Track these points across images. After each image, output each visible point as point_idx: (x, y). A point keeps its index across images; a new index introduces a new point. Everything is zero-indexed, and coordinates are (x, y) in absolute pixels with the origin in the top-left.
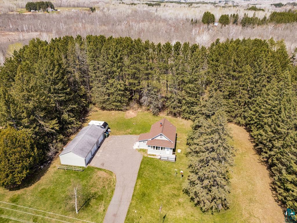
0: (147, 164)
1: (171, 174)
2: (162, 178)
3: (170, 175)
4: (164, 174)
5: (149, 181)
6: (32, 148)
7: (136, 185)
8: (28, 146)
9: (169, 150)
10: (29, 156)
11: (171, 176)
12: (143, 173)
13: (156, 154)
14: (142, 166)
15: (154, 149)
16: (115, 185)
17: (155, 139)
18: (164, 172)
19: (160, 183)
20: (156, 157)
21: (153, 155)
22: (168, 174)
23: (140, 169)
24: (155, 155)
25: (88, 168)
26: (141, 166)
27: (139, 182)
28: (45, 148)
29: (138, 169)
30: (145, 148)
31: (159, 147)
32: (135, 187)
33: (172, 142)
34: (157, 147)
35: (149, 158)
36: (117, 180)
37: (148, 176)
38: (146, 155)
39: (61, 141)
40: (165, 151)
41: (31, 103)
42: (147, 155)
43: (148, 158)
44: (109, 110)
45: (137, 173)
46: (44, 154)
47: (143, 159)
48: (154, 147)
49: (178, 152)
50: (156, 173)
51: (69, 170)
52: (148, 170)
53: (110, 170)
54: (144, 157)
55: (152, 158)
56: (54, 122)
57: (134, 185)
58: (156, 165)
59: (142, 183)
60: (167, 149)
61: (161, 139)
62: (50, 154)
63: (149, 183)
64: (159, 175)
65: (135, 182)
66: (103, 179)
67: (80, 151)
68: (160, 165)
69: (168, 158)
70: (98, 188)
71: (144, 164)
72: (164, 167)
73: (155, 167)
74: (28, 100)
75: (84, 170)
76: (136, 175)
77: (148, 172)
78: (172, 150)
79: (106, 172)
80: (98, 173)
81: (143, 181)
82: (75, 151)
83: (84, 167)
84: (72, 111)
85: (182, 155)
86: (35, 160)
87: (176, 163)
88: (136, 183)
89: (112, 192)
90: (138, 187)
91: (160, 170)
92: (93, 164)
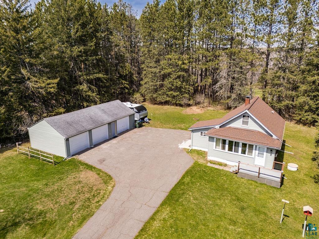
0: (201, 177)
1: (265, 214)
2: (234, 219)
3: (262, 216)
4: (242, 209)
5: (194, 216)
7: (152, 218)
9: (265, 153)
11: (265, 220)
12: (183, 193)
13: (228, 163)
14: (187, 180)
15: (224, 148)
16: (100, 205)
17: (230, 127)
18: (245, 205)
19: (228, 229)
20: (226, 169)
21: (220, 164)
22: (257, 212)
23: (178, 183)
24: (226, 165)
25: (70, 161)
26: (183, 177)
27: (166, 213)
29: (175, 183)
30: (203, 150)
31: (237, 144)
32: (148, 222)
33: (274, 137)
34: (231, 143)
35: (208, 167)
36: (112, 195)
37: (196, 205)
38: (201, 161)
40: (253, 156)
42: (205, 162)
43: (206, 167)
44: (161, 103)
45: (168, 190)
47: (193, 167)
48: (224, 142)
49: (289, 168)
50: (218, 201)
51: (35, 159)
52: (200, 190)
53: (110, 173)
54: (196, 164)
55: (216, 169)
57: (146, 217)
58: (223, 185)
59: (171, 217)
60: (257, 152)
61: (245, 127)
63: (191, 222)
64: (227, 210)
65: (153, 211)
66: (83, 187)
67: (64, 124)
68: (235, 186)
69: (259, 173)
70: (56, 203)
71: (192, 177)
72: (244, 193)
73: (220, 189)
76: (163, 196)
77: (197, 195)
78: (273, 156)
79: (99, 174)
80: (83, 173)
81: (177, 212)
82: (53, 121)
83: (64, 158)
85: (301, 176)
87: (284, 192)
88: (155, 214)
89: (84, 219)
90: (156, 224)
91: (234, 198)
92: (83, 157)
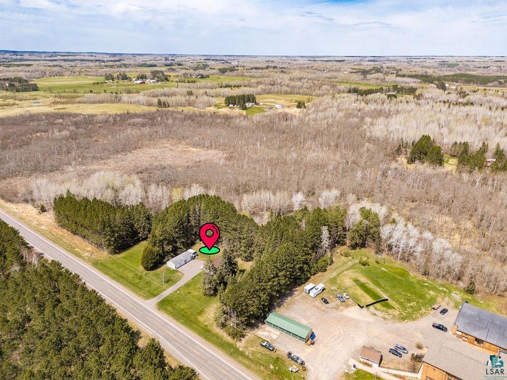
6: (157, 256)
8: (156, 255)
10: (155, 259)
25: (176, 271)
28: (164, 257)
39: (172, 256)
41: (162, 237)
46: (162, 260)
51: (168, 269)
53: (184, 274)
56: (171, 246)
62: (165, 261)
66: (179, 275)
67: (175, 262)
70: (175, 278)
74: (161, 236)
75: (174, 270)
79: (181, 273)
80: (178, 273)
82: (172, 262)
84: (183, 243)
86: (157, 261)
92: (178, 269)
